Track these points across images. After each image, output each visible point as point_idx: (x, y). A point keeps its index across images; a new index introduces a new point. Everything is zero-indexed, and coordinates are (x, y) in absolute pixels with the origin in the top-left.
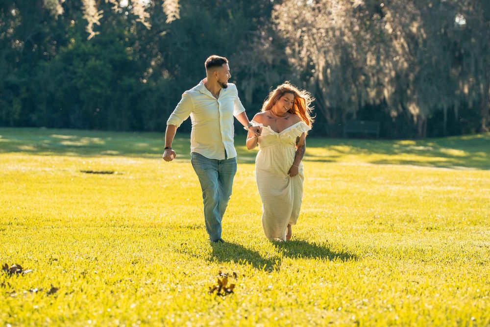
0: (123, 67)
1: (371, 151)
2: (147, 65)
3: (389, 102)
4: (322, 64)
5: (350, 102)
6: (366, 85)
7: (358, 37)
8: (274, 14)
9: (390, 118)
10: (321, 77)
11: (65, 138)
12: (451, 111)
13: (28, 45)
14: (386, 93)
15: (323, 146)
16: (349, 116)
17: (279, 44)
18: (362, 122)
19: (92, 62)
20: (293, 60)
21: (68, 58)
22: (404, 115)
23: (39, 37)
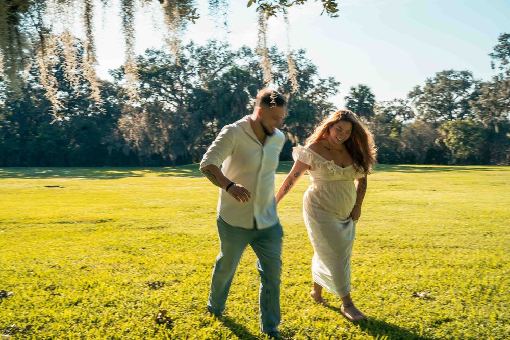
0: (60, 143)
1: (158, 171)
2: (69, 142)
3: (163, 153)
4: (137, 139)
5: (148, 154)
6: (154, 147)
7: (150, 129)
8: (119, 122)
9: (163, 159)
10: (137, 145)
11: (37, 171)
12: (184, 155)
13: (22, 135)
14: (161, 150)
15: (138, 170)
16: (148, 158)
17: (121, 133)
18: (153, 161)
19: (49, 141)
20: (126, 139)
21: (39, 140)
22: (168, 158)
23: (27, 133)
